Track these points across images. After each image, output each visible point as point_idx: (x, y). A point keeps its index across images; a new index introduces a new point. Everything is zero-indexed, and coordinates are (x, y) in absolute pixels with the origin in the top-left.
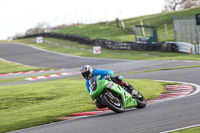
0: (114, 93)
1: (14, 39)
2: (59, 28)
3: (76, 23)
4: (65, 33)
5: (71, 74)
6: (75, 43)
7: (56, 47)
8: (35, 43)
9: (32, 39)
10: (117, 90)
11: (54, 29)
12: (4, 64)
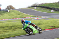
0: (30, 29)
1: (28, 7)
2: (41, 4)
3: (46, 3)
4: (43, 6)
5: (45, 18)
6: (46, 9)
7: (40, 10)
8: (34, 9)
9: (33, 8)
10: (31, 28)
11: (40, 4)
12: (25, 15)
